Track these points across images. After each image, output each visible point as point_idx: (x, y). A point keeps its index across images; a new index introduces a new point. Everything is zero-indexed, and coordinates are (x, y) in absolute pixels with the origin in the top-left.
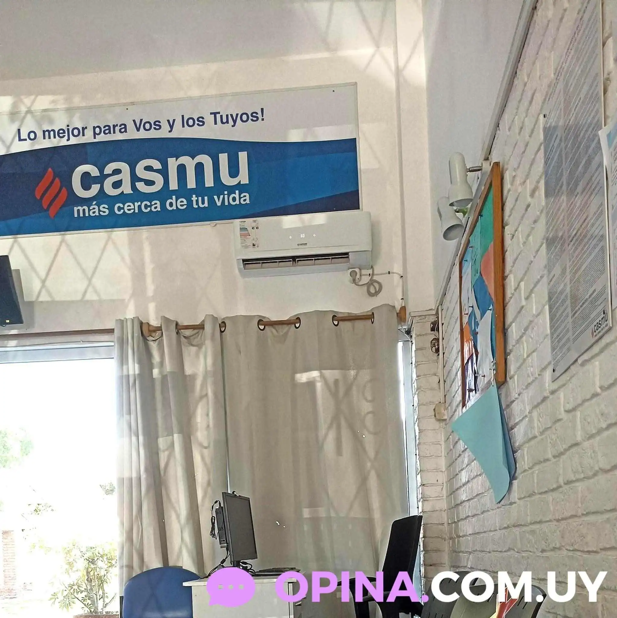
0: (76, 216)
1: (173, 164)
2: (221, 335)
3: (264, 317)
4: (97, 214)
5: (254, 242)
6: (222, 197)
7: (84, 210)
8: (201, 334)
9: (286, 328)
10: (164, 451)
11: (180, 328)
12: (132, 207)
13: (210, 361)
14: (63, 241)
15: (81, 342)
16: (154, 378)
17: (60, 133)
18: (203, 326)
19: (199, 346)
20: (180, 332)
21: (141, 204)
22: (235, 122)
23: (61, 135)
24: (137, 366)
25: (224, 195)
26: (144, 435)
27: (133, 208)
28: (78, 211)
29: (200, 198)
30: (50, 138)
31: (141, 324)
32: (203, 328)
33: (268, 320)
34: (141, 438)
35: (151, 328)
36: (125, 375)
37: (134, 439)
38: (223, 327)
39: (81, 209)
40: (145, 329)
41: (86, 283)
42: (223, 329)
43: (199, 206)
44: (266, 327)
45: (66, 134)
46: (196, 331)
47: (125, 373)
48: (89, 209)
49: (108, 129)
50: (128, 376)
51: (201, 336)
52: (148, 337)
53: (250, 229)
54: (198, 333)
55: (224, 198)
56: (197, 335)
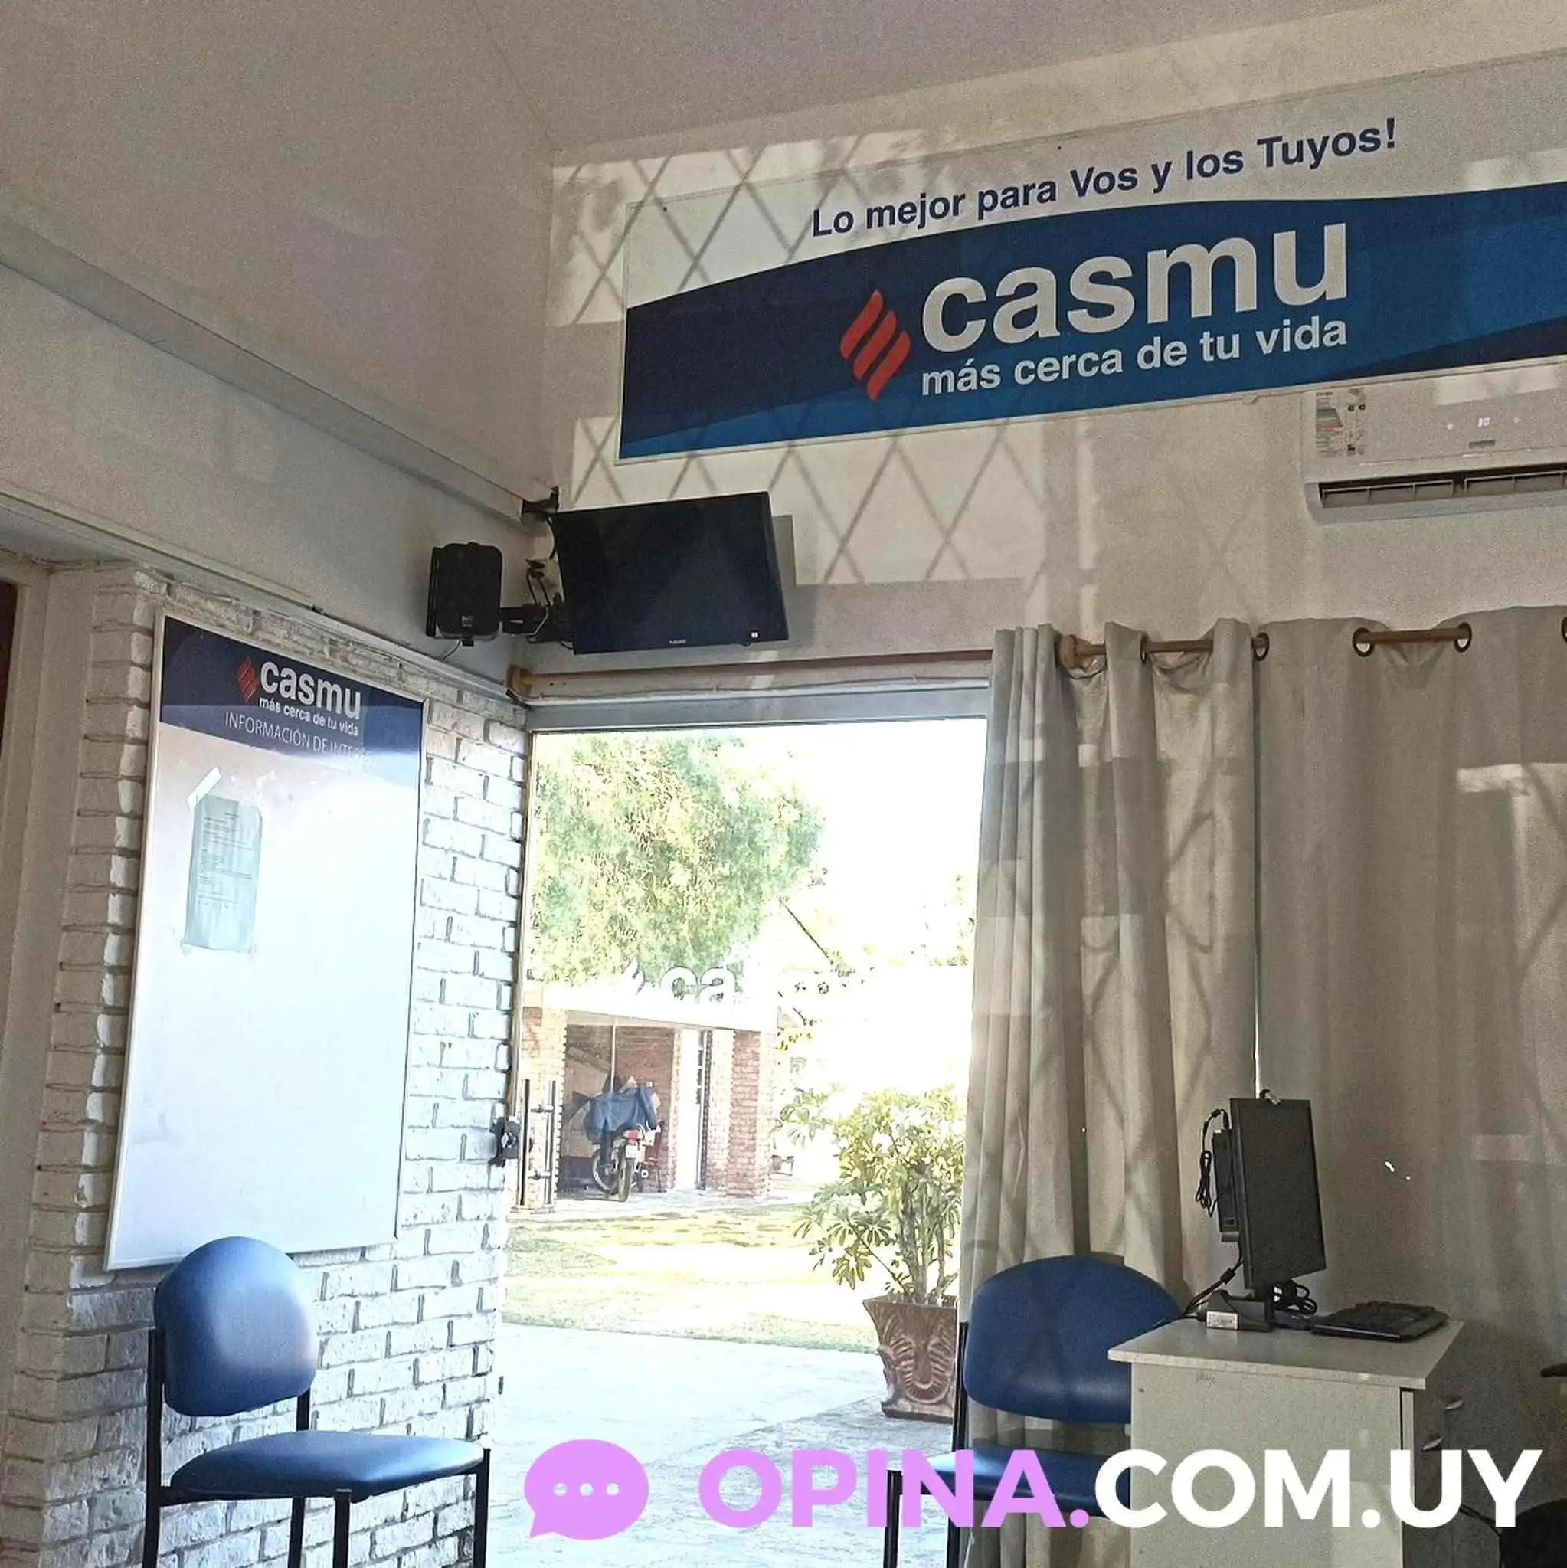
0: (926, 392)
1: (1159, 263)
2: (1255, 669)
3: (1372, 623)
4: (973, 386)
5: (1352, 441)
6: (1275, 333)
7: (945, 379)
8: (1204, 662)
9: (1429, 651)
10: (1095, 951)
11: (1152, 649)
12: (1056, 366)
13: (1222, 732)
14: (893, 449)
15: (915, 680)
16: (1082, 769)
17: (905, 213)
18: (1209, 646)
19: (1201, 692)
20: (1152, 659)
21: (1078, 359)
22: (1318, 156)
23: (907, 217)
24: (1039, 743)
25: (1282, 328)
26: (1048, 910)
27: (1058, 368)
28: (932, 380)
29: (1221, 340)
30: (881, 224)
31: (1057, 639)
32: (1210, 650)
33: (1382, 629)
34: (1038, 918)
35: (1080, 649)
36: (1011, 765)
37: (1021, 919)
38: (1261, 647)
39: (938, 376)
40: (1065, 650)
41: (937, 541)
42: (1260, 653)
43: (1216, 357)
44: (1377, 647)
45: (918, 214)
46: (1192, 656)
47: (1010, 758)
48: (956, 375)
49: (1014, 197)
50: (1017, 765)
51: (1204, 667)
52: (1073, 668)
53: (1342, 411)
54: (1197, 658)
55: (1280, 336)
56: (1193, 665)
